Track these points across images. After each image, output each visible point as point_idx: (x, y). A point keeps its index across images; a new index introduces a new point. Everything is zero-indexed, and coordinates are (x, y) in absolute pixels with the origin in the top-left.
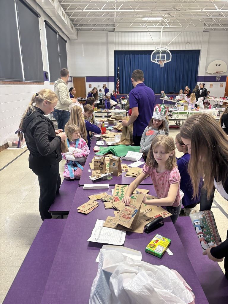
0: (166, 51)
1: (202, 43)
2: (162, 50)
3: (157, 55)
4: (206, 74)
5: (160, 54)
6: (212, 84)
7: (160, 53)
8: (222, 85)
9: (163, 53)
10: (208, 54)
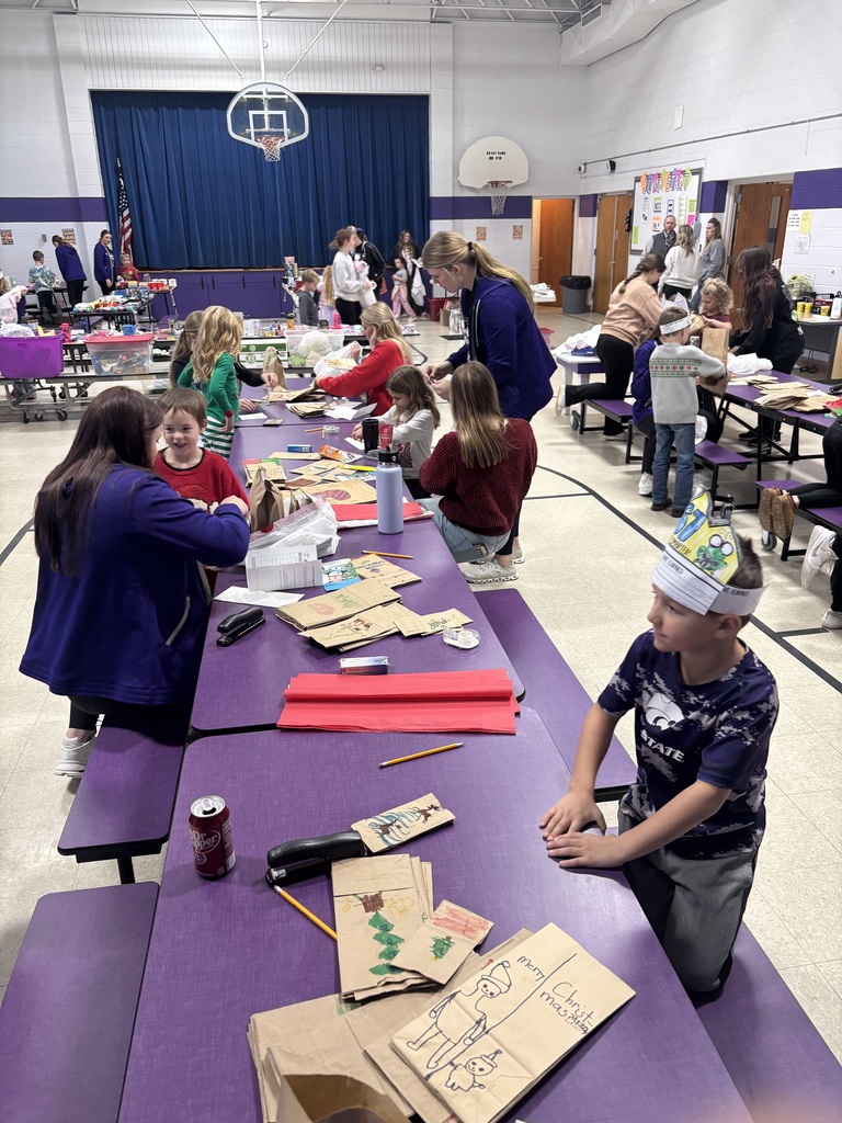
0: (286, 97)
1: (427, 67)
2: (269, 93)
3: (251, 113)
4: (458, 188)
5: (266, 108)
6: (485, 228)
7: (265, 104)
8: (517, 233)
9: (275, 104)
10: (456, 113)
